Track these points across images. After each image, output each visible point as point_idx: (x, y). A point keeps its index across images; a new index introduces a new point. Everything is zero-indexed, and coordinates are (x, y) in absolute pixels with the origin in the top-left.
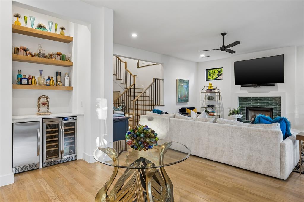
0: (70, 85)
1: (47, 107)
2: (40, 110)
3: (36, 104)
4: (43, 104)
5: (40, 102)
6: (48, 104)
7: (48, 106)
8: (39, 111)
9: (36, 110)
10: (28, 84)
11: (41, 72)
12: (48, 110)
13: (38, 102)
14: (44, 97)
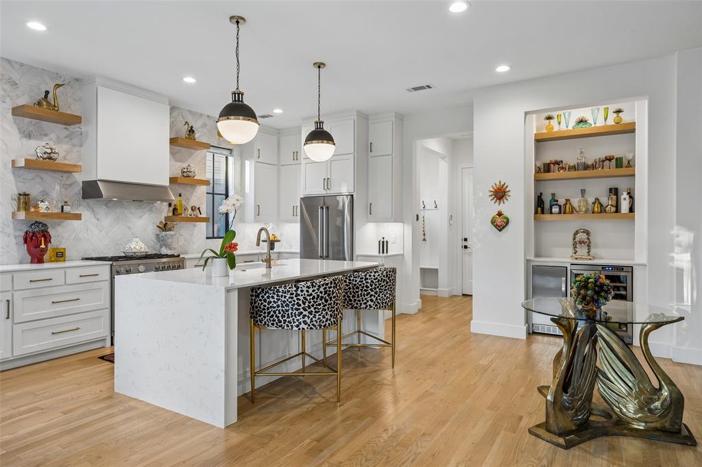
0: (631, 210)
1: (587, 247)
2: (577, 251)
3: (571, 242)
4: (581, 242)
5: (577, 239)
6: (590, 243)
7: (589, 246)
8: (575, 253)
9: (571, 250)
10: (560, 213)
11: (583, 192)
12: (588, 252)
13: (574, 239)
14: (584, 232)
